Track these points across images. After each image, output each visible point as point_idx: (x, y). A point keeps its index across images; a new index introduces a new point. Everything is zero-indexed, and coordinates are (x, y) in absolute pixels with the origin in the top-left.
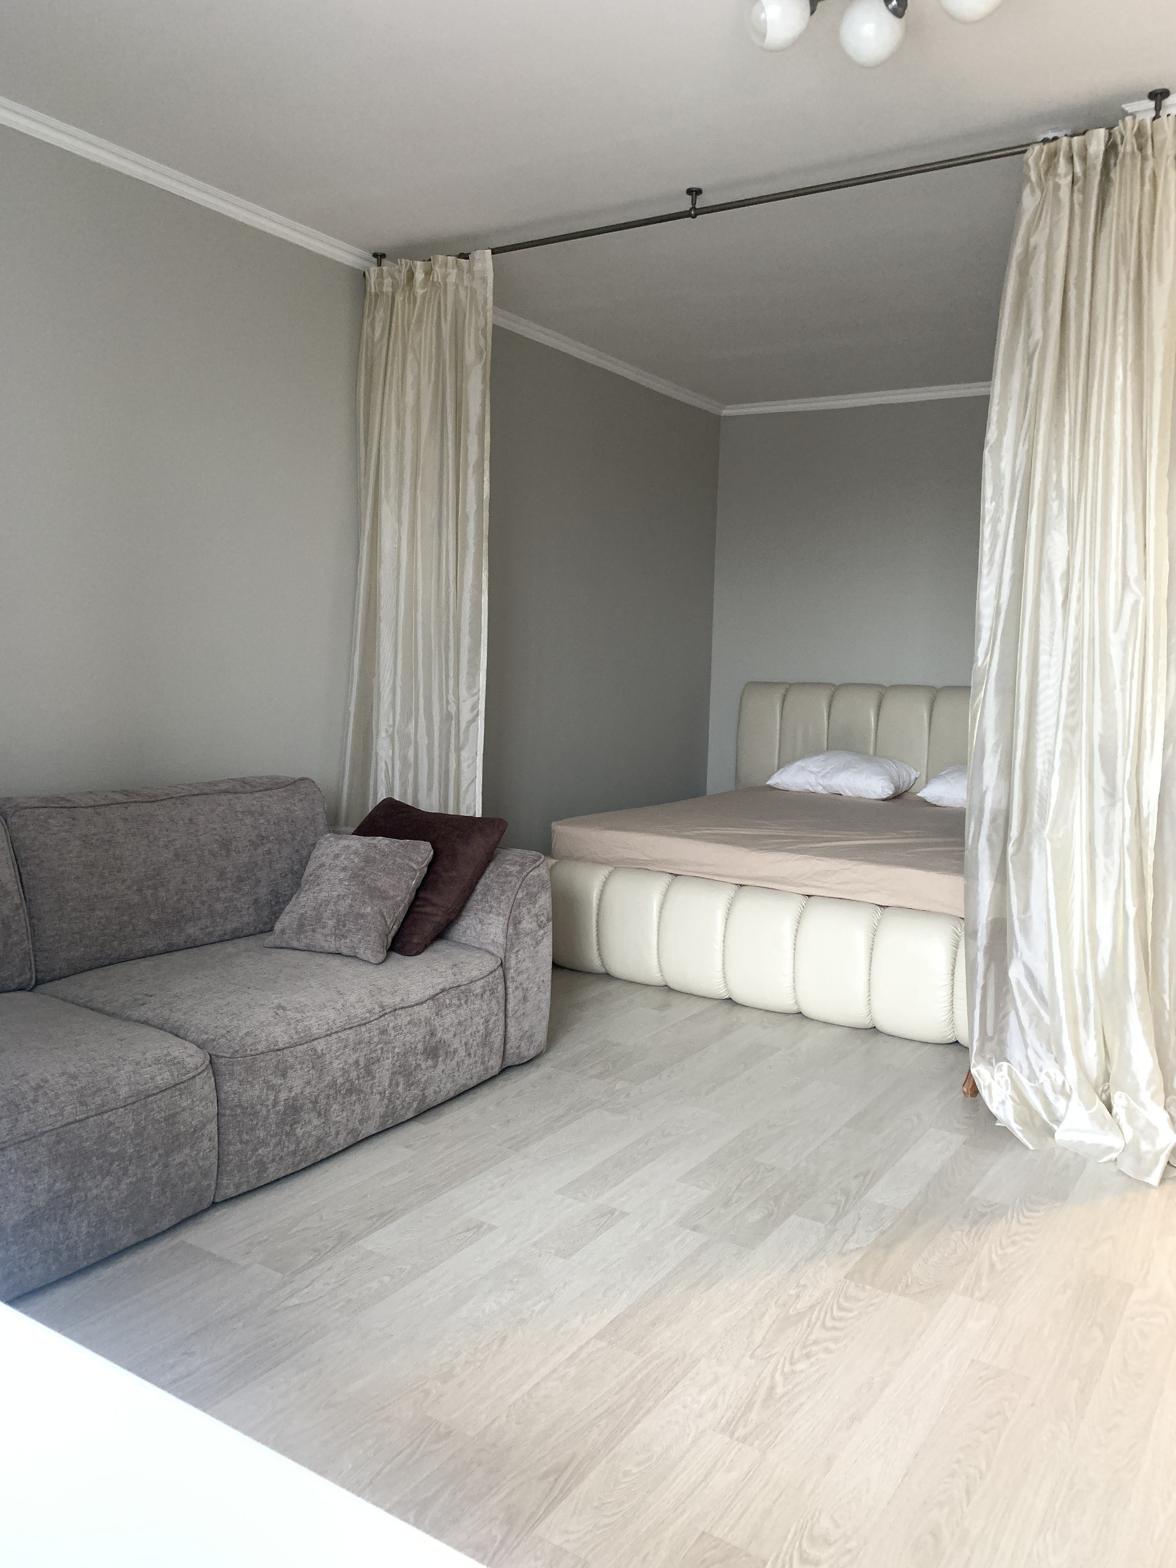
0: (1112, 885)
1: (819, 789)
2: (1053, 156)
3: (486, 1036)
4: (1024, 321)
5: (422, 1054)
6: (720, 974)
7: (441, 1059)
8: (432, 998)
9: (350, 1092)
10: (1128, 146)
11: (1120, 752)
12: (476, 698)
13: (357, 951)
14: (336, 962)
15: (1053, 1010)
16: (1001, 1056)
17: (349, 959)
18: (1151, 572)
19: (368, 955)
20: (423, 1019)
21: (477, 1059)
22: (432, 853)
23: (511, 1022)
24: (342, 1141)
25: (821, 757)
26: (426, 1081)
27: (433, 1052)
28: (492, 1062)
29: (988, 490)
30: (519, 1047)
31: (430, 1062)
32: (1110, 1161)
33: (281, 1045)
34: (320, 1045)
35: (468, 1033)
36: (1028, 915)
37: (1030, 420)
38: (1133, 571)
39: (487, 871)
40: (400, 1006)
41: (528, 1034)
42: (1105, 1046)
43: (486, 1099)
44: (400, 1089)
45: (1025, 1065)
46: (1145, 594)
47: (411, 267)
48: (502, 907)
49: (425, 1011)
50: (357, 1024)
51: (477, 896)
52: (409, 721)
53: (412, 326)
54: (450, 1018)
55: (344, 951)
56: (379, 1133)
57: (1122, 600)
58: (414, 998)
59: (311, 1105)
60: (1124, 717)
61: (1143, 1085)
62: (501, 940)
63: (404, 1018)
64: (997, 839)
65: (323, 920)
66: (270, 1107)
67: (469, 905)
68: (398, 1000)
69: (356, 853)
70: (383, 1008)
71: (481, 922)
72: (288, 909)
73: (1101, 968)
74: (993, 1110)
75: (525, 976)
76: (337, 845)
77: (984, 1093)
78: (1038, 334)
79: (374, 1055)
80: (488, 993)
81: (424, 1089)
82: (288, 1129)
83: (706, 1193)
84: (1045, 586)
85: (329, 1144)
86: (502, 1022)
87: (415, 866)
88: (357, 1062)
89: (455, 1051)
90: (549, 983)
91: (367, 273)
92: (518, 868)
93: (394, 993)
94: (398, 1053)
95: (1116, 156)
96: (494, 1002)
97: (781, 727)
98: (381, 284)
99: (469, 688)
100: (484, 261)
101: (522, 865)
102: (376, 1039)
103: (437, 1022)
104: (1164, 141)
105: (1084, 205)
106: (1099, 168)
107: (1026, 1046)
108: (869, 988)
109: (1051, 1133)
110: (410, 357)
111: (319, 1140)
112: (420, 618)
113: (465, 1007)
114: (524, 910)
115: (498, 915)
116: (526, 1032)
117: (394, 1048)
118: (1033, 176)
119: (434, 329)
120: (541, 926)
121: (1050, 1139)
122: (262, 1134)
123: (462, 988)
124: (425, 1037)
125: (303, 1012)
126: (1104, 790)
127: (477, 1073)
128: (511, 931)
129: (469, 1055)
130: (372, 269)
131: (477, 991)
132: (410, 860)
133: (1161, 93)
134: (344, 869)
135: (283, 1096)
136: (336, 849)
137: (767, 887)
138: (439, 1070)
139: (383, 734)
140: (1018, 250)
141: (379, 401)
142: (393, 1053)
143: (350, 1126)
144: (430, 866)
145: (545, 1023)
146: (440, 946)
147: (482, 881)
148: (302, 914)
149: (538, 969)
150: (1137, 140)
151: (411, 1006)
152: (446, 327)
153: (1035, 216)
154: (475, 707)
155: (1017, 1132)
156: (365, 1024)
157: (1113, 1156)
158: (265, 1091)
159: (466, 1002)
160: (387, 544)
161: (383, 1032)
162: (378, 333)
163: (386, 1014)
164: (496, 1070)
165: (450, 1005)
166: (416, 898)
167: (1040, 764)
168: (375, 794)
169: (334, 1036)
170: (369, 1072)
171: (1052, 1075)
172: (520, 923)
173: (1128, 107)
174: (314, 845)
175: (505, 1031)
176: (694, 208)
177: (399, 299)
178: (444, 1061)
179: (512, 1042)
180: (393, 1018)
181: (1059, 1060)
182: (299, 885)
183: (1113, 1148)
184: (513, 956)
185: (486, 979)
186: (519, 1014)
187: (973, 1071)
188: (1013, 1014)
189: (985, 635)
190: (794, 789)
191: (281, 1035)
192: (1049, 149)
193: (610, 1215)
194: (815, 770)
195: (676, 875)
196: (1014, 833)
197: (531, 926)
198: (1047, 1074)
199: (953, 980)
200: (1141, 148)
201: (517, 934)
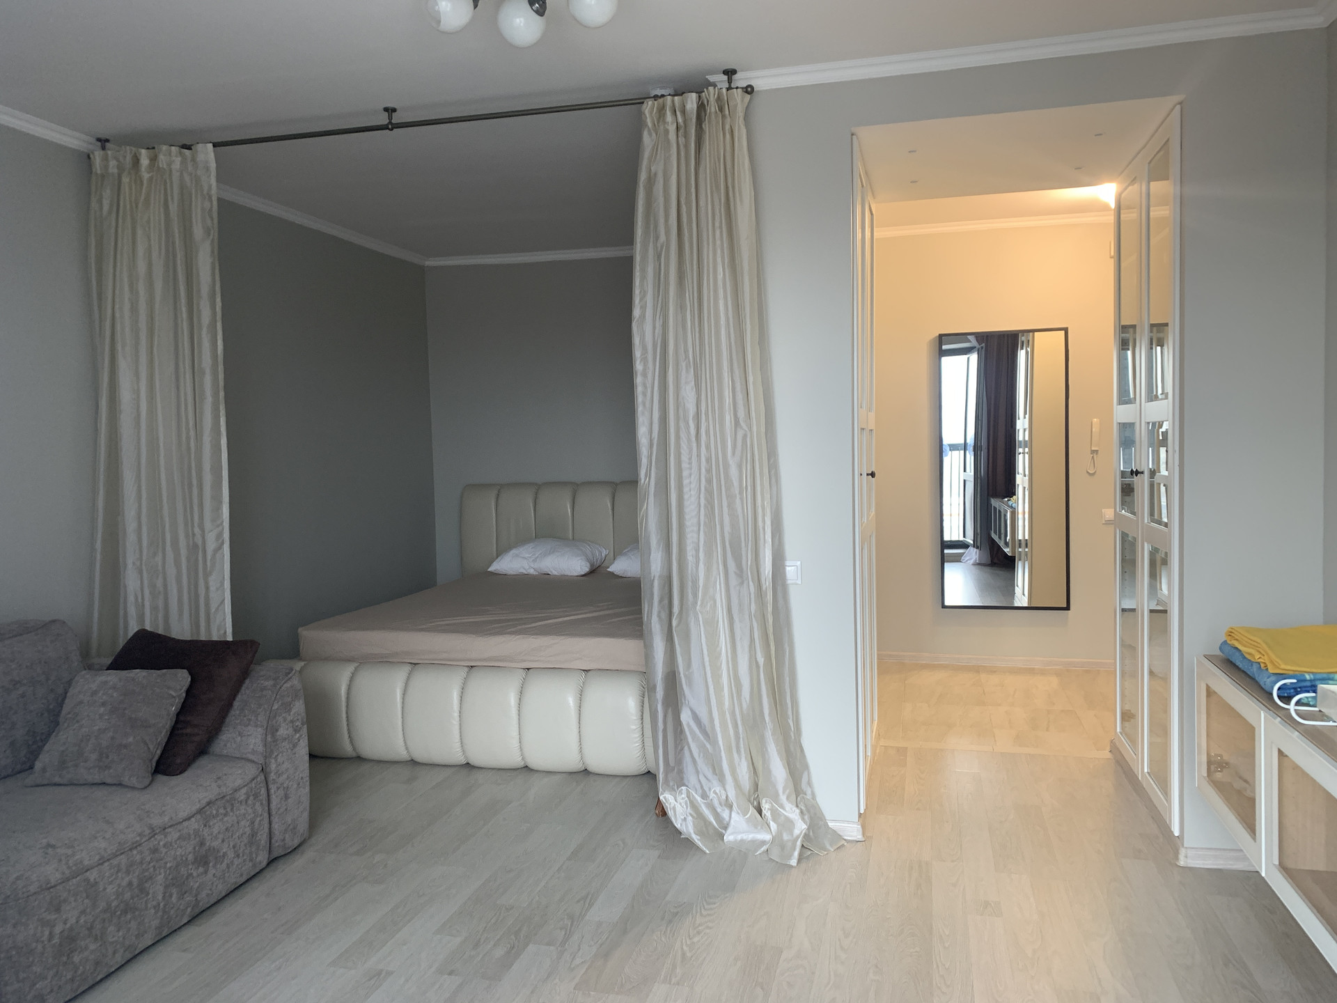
0: (746, 643)
1: (532, 571)
2: (662, 110)
3: (253, 836)
4: (652, 226)
5: (193, 864)
6: (458, 744)
7: (211, 864)
8: (200, 811)
9: (125, 912)
10: (712, 108)
11: (743, 544)
12: (221, 528)
13: (122, 779)
14: (100, 793)
15: (714, 743)
16: (681, 783)
17: (114, 788)
18: (753, 414)
19: (134, 782)
20: (192, 832)
21: (245, 857)
22: (189, 679)
23: (275, 820)
24: (119, 959)
25: (532, 545)
26: (198, 887)
27: (203, 859)
28: (259, 858)
29: (637, 353)
30: (284, 840)
31: (201, 870)
32: (763, 852)
33: (53, 882)
34: (93, 875)
35: (236, 836)
36: (691, 671)
37: (662, 302)
38: (741, 414)
39: (243, 688)
40: (169, 824)
41: (291, 827)
42: (753, 764)
43: (256, 892)
44: (174, 899)
45: (698, 787)
46: (750, 428)
47: (135, 153)
48: (259, 719)
49: (193, 824)
50: (128, 849)
51: (235, 712)
52: (155, 554)
53: (140, 205)
54: (217, 826)
55: (109, 781)
56: (153, 944)
57: (736, 435)
58: (183, 815)
59: (87, 932)
60: (744, 518)
61: (781, 792)
62: (261, 749)
63: (173, 835)
64: (664, 615)
65: (85, 754)
66: (46, 943)
67: (227, 720)
68: (166, 819)
69: (114, 688)
70: (152, 828)
71: (240, 734)
72: (46, 748)
73: (745, 706)
74: (678, 826)
75: (285, 776)
76: (94, 681)
77: (670, 813)
78: (663, 238)
79: (146, 874)
80: (251, 798)
81: (196, 896)
82: (65, 959)
83: (459, 940)
84: (682, 424)
85: (107, 964)
86: (266, 821)
87: (174, 694)
88: (130, 884)
89: (225, 854)
90: (308, 778)
91: (91, 156)
92: (271, 682)
93: (162, 814)
94: (170, 868)
95: (705, 111)
96: (258, 804)
97: (496, 520)
98: (106, 167)
99: (213, 521)
100: (206, 153)
101: (275, 679)
102: (148, 859)
103: (206, 832)
104: (736, 106)
105: (687, 146)
106: (694, 120)
107: (697, 772)
108: (580, 739)
109: (722, 836)
110: (139, 232)
111: (97, 963)
112: (162, 463)
113: (231, 814)
114: (280, 719)
115: (256, 726)
116: (290, 825)
117: (166, 863)
118: (649, 121)
119: (162, 210)
120: (296, 730)
121: (721, 842)
122: (37, 969)
123: (228, 797)
124: (194, 848)
125: (73, 847)
126: (735, 572)
127: (248, 870)
128: (269, 739)
129: (238, 856)
130: (97, 153)
131: (242, 798)
132: (169, 688)
133: (731, 72)
134: (103, 704)
135: (58, 929)
136: (94, 687)
137: (494, 666)
138: (210, 875)
139: (130, 566)
140: (643, 176)
141: (111, 270)
142: (165, 867)
143: (127, 943)
144: (188, 692)
145: (306, 814)
146: (203, 761)
147: (239, 697)
148: (63, 751)
149: (296, 769)
150: (718, 104)
151: (181, 823)
152: (174, 208)
153: (653, 151)
154: (220, 535)
155: (696, 841)
156: (136, 847)
157: (764, 848)
158: (39, 928)
159: (232, 810)
160: (125, 395)
161: (155, 850)
162: (106, 208)
163: (155, 834)
164: (265, 863)
165: (217, 815)
166: (177, 722)
167: (690, 558)
168: (126, 627)
169: (106, 864)
170: (143, 890)
171: (718, 791)
172: (277, 730)
173: (712, 78)
174: (69, 683)
175: (270, 829)
176: (390, 123)
177: (125, 180)
178: (214, 866)
179: (277, 836)
180: (163, 836)
181: (722, 780)
182: (57, 724)
183: (765, 841)
184: (273, 761)
185: (250, 785)
186: (282, 810)
187: (661, 798)
188: (686, 748)
189: (644, 461)
190: (511, 572)
191: (52, 872)
192: (658, 104)
193: (378, 976)
194: (527, 555)
195: (415, 664)
196: (676, 609)
197: (288, 732)
198: (715, 792)
199: (642, 723)
200: (721, 109)
201: (275, 741)
